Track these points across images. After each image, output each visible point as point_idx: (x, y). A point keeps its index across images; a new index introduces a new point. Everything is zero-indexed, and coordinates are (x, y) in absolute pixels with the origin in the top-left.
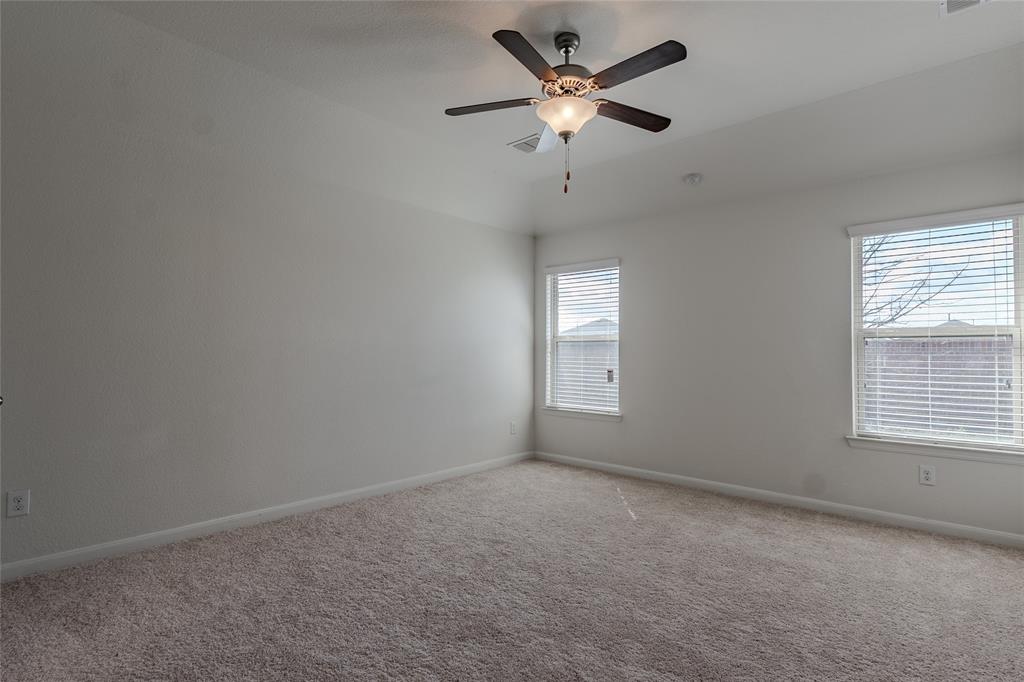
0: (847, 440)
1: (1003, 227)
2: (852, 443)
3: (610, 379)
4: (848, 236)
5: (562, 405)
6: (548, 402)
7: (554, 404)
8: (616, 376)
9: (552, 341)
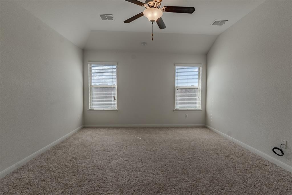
0: (173, 110)
1: (197, 68)
2: (175, 111)
3: (115, 99)
4: (175, 66)
5: (94, 108)
6: (89, 108)
7: (91, 108)
8: (116, 98)
9: (90, 87)
